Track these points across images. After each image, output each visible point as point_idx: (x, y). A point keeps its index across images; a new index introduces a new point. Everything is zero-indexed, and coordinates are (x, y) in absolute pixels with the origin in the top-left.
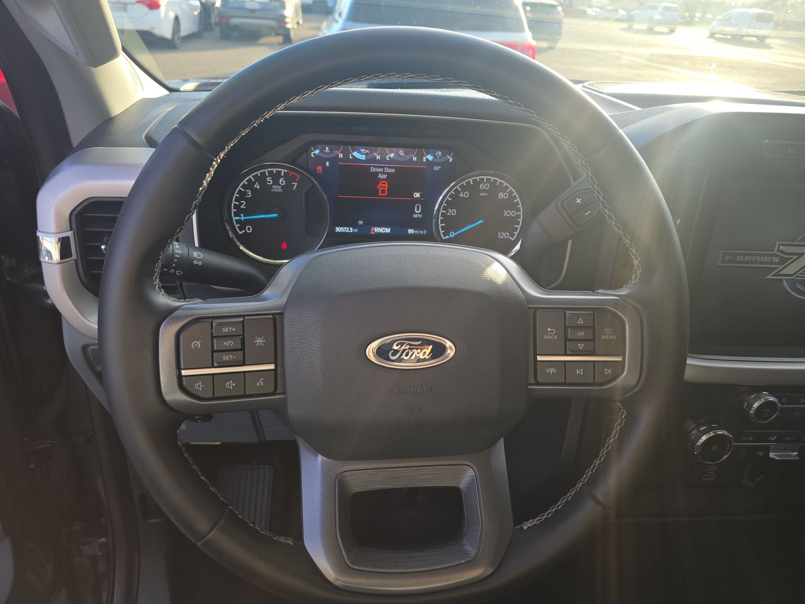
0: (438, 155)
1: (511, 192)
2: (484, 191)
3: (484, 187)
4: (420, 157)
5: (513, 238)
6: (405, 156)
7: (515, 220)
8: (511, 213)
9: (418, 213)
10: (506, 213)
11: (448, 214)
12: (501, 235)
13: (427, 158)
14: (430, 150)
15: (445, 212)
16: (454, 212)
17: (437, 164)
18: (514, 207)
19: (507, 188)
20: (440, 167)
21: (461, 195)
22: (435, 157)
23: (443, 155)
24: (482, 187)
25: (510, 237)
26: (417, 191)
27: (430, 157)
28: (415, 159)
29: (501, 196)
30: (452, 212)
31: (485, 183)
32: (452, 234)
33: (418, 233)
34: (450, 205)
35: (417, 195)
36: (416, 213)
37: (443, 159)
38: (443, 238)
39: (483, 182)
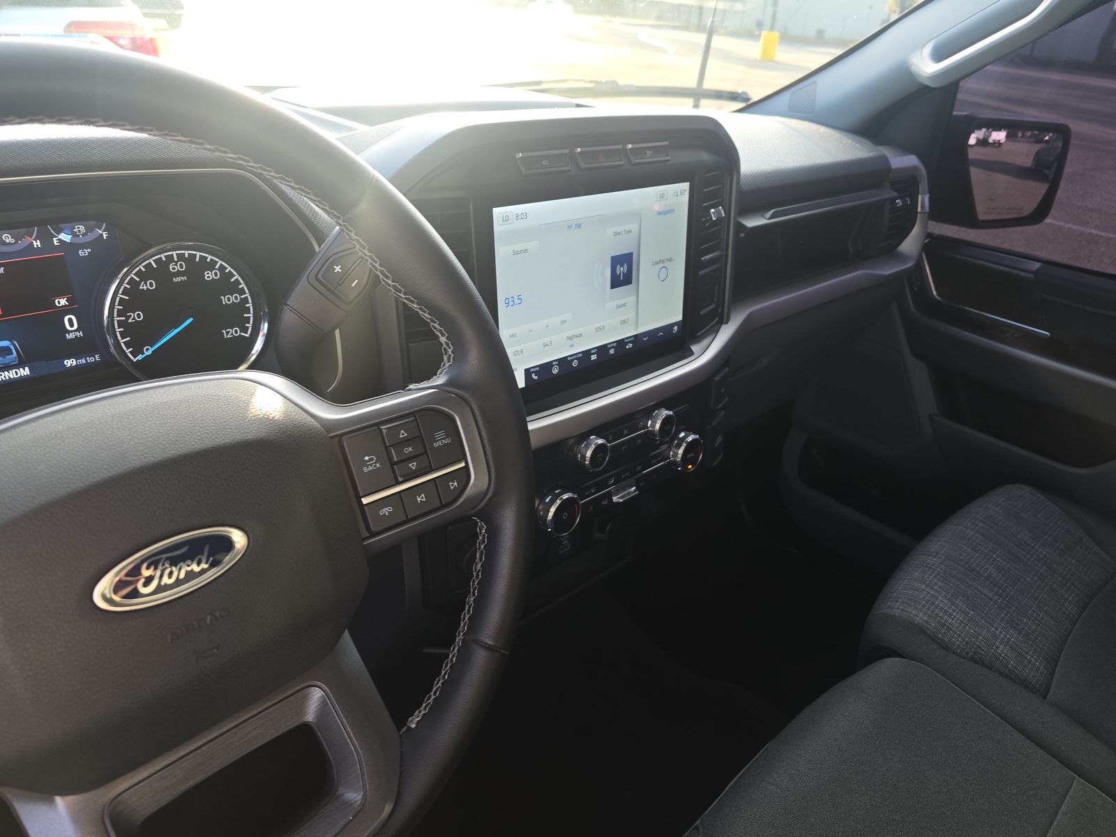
0: (79, 231)
1: (222, 268)
2: (179, 274)
3: (178, 268)
4: (46, 238)
5: (247, 333)
6: (16, 242)
7: (242, 305)
8: (232, 299)
9: (71, 324)
10: (224, 300)
11: (130, 321)
12: (227, 333)
13: (59, 239)
14: (62, 226)
15: (124, 318)
16: (139, 316)
17: (83, 246)
18: (234, 289)
19: (213, 263)
20: (89, 250)
21: (143, 287)
22: (74, 235)
23: (89, 230)
24: (174, 269)
25: (242, 334)
26: (61, 296)
27: (65, 237)
28: (37, 244)
29: (209, 275)
30: (136, 316)
31: (176, 262)
32: (147, 350)
33: (84, 361)
34: (127, 307)
35: (63, 302)
36: (69, 332)
37: (91, 237)
38: (135, 361)
39: (173, 261)
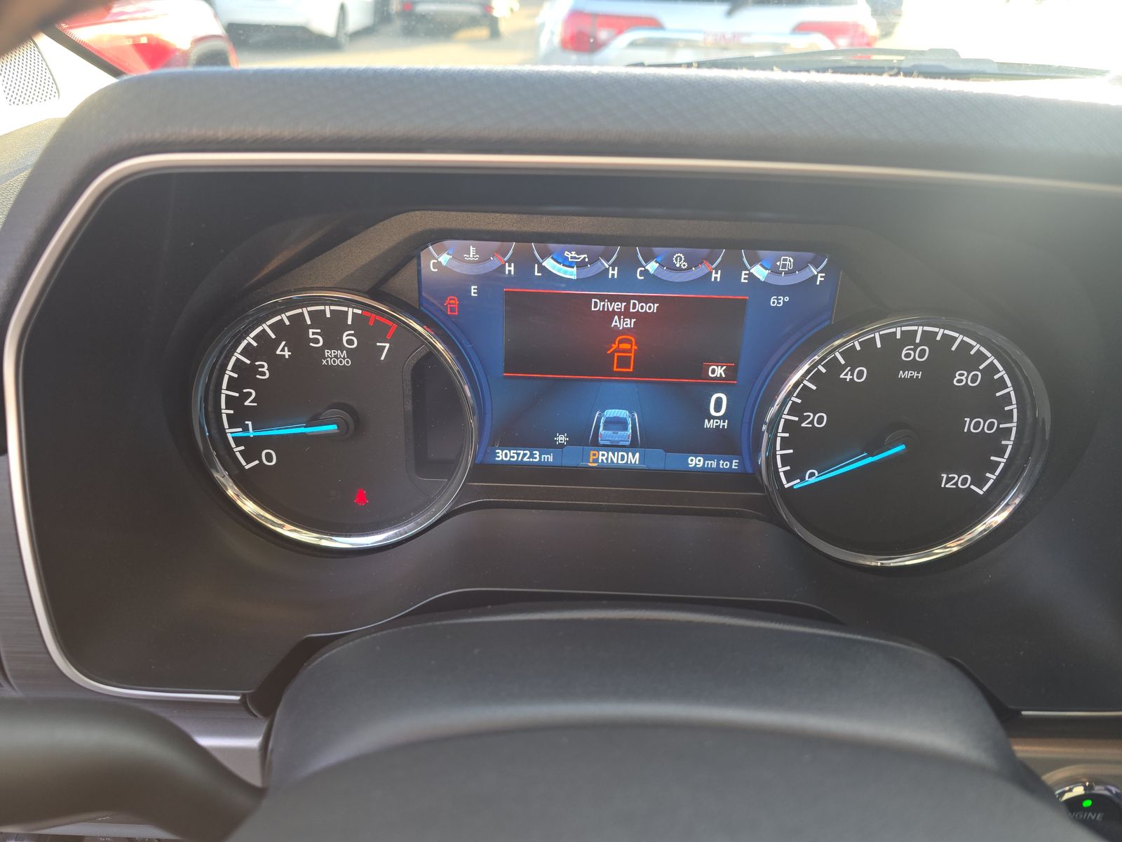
0: (784, 266)
1: (992, 369)
2: (913, 365)
3: (915, 355)
4: (732, 268)
5: (981, 489)
6: (689, 268)
7: (993, 443)
8: (984, 426)
9: (718, 405)
10: (969, 425)
11: (803, 425)
12: (949, 479)
13: (751, 275)
14: (762, 253)
15: (796, 419)
16: (820, 420)
17: (780, 290)
18: (997, 410)
19: (981, 357)
20: (787, 299)
21: (846, 376)
22: (775, 271)
23: (799, 266)
24: (908, 355)
25: (972, 487)
26: (718, 362)
27: (760, 272)
28: (716, 276)
29: (962, 378)
30: (816, 420)
31: (917, 346)
32: (812, 475)
33: (714, 465)
34: (809, 401)
35: (719, 371)
36: (710, 417)
37: (800, 277)
38: (787, 486)
39: (913, 343)
